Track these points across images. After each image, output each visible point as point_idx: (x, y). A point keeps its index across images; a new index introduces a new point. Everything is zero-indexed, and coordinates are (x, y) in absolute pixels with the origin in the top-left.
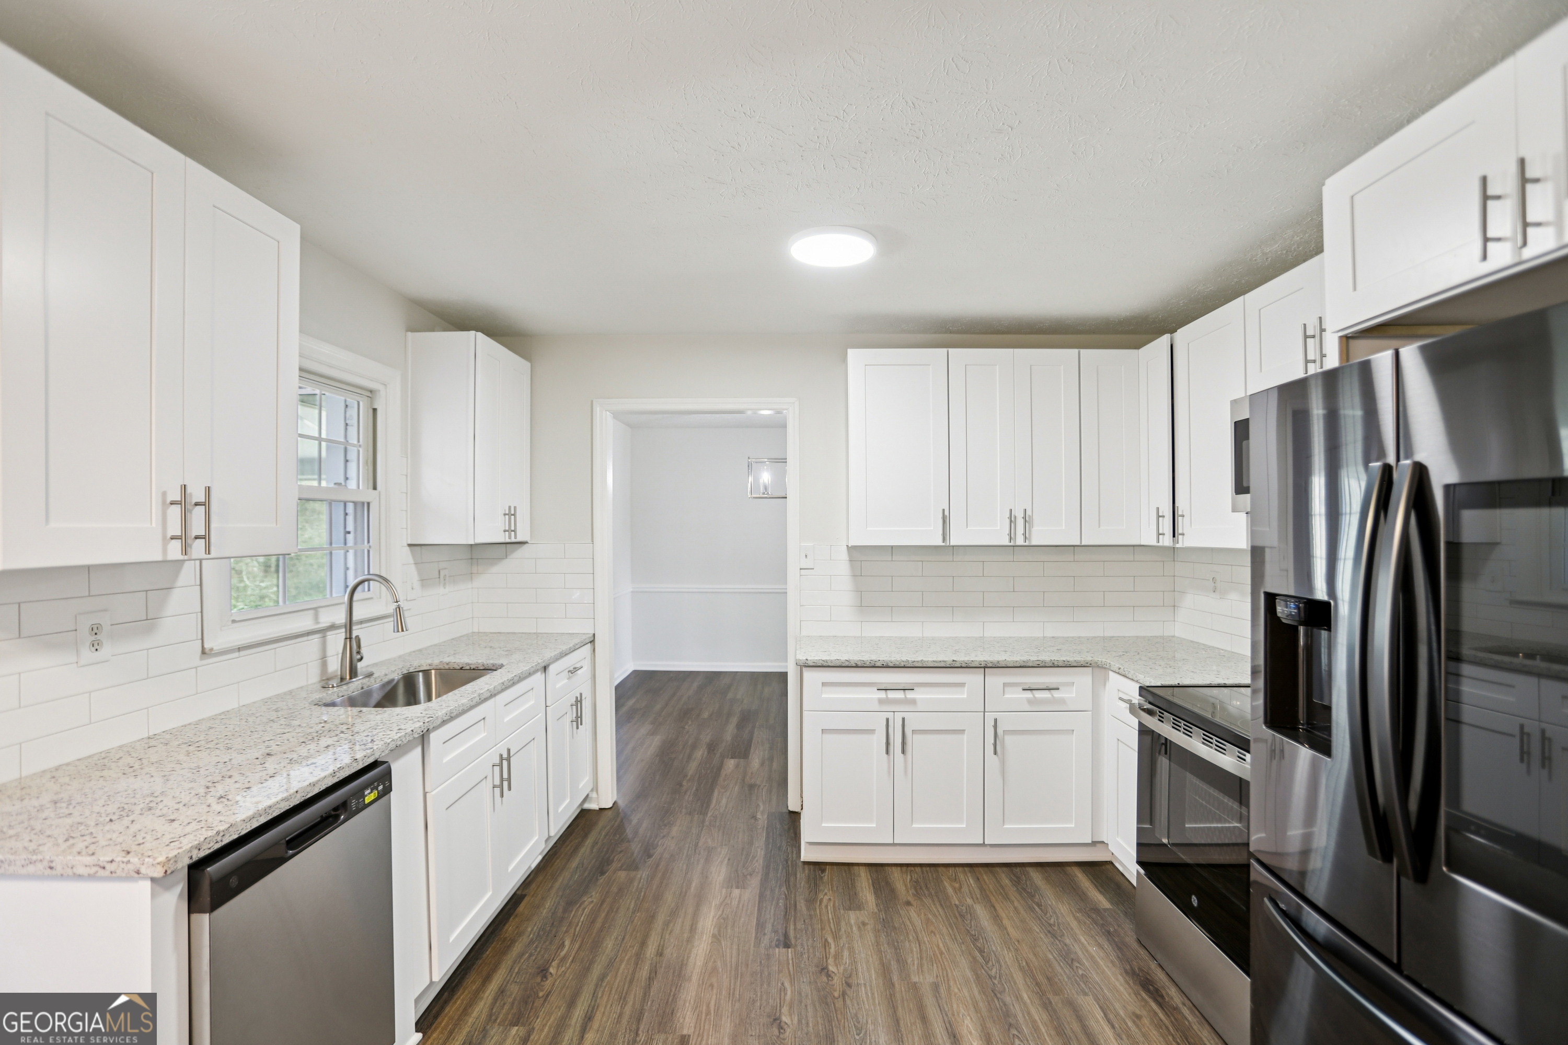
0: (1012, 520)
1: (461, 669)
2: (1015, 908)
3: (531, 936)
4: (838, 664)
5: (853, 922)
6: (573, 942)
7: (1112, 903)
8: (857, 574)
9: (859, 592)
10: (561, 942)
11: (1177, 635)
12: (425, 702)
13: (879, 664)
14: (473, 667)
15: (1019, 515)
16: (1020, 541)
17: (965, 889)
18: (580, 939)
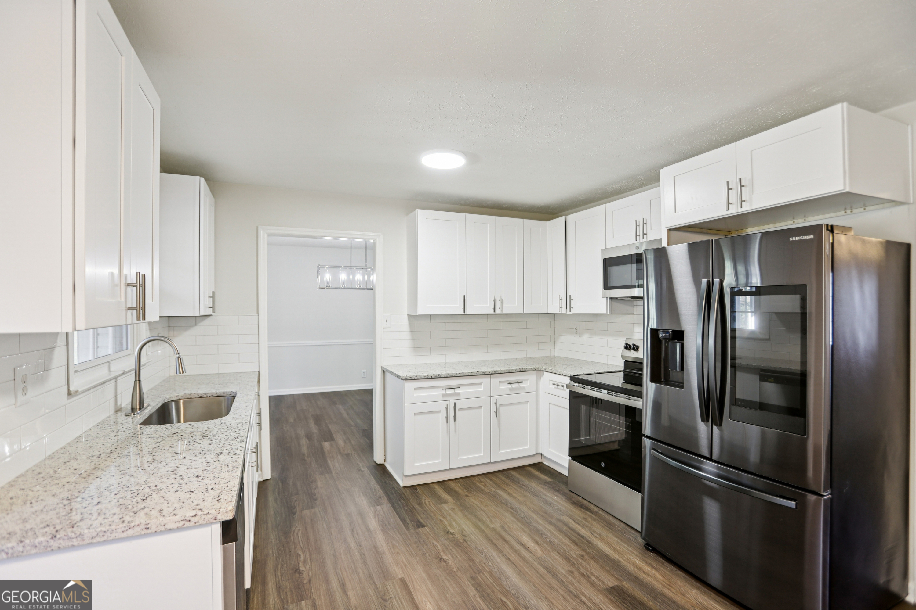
0: (495, 300)
1: (200, 397)
2: (514, 488)
3: (275, 555)
4: (422, 378)
5: (447, 509)
6: (303, 552)
7: (552, 479)
8: (413, 330)
9: (414, 339)
10: (296, 554)
11: (556, 355)
12: (176, 423)
13: (442, 376)
14: (208, 395)
15: (498, 298)
16: (498, 311)
17: (488, 485)
18: (307, 550)
